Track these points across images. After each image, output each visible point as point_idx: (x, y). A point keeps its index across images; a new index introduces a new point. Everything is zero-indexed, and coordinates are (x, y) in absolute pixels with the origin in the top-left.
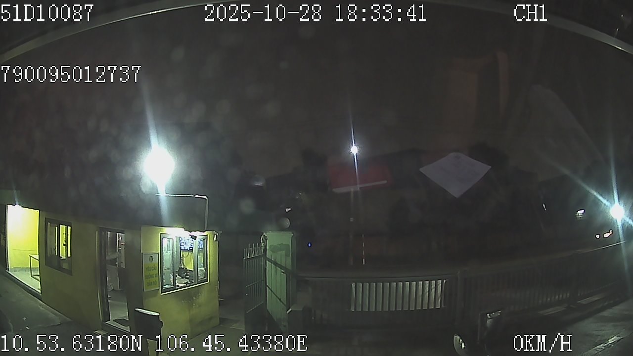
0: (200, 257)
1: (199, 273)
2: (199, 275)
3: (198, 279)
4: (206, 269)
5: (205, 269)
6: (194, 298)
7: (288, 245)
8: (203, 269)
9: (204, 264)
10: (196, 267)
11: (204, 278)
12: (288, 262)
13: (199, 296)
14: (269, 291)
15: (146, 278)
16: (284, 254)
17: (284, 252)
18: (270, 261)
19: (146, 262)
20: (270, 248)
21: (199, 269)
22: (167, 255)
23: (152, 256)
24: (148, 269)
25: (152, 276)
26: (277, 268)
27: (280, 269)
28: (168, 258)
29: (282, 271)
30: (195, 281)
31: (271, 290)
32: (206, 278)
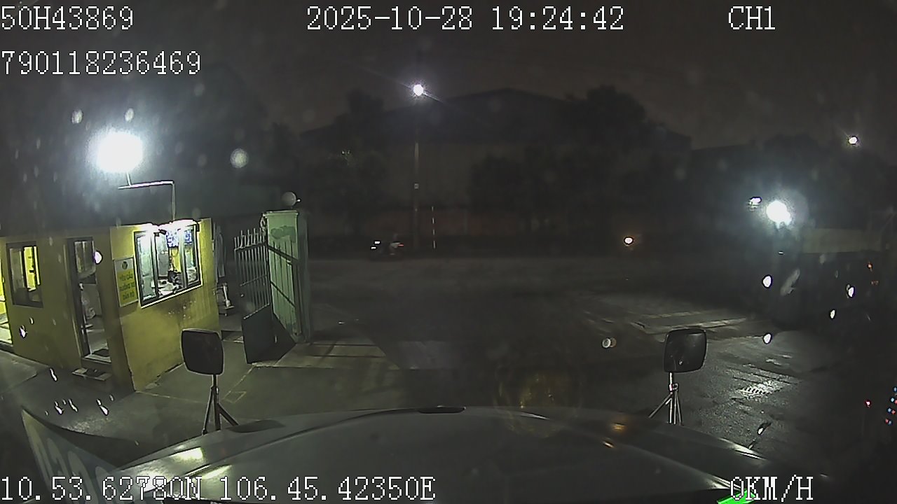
0: (189, 255)
1: (188, 275)
2: (189, 277)
3: (187, 283)
4: (198, 269)
5: (196, 269)
6: (184, 308)
7: (293, 228)
8: (193, 268)
9: (194, 262)
10: (184, 267)
11: (196, 279)
12: (294, 250)
13: (191, 304)
14: (274, 290)
15: (121, 290)
16: (289, 239)
17: (289, 236)
18: (273, 249)
19: (118, 269)
20: (271, 233)
21: (187, 269)
22: (145, 257)
23: (125, 262)
24: (122, 278)
25: (127, 287)
26: (282, 258)
27: (285, 260)
28: (146, 261)
29: (288, 261)
30: (184, 287)
31: (276, 287)
32: (198, 280)
